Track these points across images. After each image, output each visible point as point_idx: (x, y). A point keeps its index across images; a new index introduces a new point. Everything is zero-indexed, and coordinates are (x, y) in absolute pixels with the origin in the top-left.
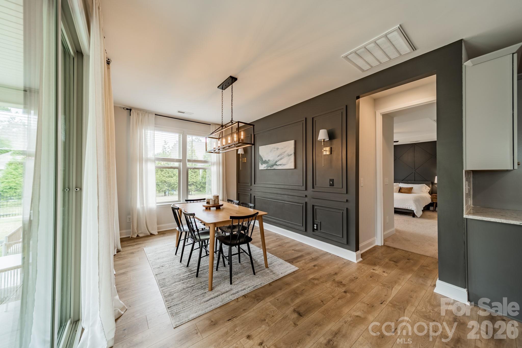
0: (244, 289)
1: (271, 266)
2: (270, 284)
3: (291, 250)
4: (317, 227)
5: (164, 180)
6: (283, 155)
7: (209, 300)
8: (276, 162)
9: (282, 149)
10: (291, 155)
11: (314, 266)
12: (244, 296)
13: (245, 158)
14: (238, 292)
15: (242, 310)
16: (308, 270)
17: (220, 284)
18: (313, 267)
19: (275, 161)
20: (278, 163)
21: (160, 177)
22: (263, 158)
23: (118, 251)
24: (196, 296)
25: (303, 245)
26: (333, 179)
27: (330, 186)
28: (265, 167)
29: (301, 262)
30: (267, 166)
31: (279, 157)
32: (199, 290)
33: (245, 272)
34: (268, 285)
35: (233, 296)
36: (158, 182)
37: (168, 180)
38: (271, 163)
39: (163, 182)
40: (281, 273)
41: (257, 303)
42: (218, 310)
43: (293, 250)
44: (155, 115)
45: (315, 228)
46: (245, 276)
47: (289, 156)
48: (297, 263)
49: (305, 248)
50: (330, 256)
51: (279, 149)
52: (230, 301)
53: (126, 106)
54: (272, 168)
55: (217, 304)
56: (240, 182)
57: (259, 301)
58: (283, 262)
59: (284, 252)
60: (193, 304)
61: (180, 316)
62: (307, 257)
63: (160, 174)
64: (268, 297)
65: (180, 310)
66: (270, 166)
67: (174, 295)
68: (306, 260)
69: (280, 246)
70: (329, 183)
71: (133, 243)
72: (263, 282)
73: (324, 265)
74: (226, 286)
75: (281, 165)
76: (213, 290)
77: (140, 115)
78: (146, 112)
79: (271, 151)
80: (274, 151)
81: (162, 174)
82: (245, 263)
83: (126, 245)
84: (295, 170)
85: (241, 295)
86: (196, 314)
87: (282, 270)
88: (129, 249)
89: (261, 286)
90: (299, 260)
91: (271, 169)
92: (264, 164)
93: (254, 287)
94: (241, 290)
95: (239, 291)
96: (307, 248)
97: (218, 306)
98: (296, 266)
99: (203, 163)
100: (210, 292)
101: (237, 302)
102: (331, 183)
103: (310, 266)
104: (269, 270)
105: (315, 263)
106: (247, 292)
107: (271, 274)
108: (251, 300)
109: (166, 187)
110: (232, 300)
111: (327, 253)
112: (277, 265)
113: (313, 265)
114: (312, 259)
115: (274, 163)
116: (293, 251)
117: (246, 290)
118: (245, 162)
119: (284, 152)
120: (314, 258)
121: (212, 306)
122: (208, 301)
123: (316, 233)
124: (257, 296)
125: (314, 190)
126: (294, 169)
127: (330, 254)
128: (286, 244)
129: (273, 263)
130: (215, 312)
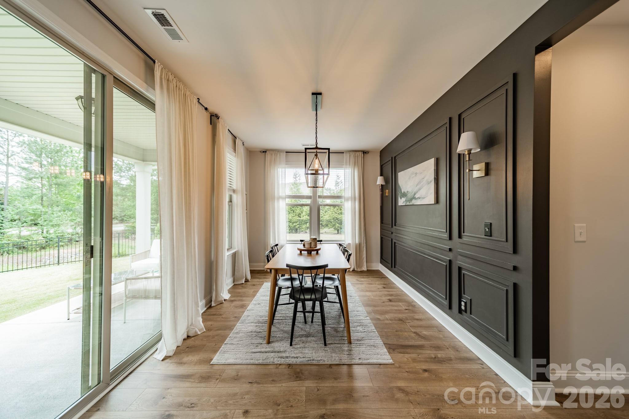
0: (297, 358)
1: (357, 343)
2: (331, 366)
3: (412, 331)
4: (466, 306)
5: (336, 217)
6: (423, 183)
7: (257, 353)
8: (415, 194)
9: (421, 173)
10: (431, 182)
11: (425, 371)
12: (289, 365)
13: (387, 190)
14: (287, 357)
15: (271, 379)
16: (407, 372)
17: (281, 340)
18: (421, 371)
19: (413, 193)
20: (417, 196)
21: (332, 214)
22: (402, 189)
23: (246, 280)
24: (251, 344)
25: (440, 331)
26: (491, 224)
27: (485, 236)
28: (404, 202)
29: (407, 356)
30: (406, 200)
31: (418, 187)
32: (260, 338)
33: (318, 338)
34: (328, 366)
35: (279, 359)
36: (330, 219)
37: (340, 217)
38: (410, 196)
39: (335, 219)
40: (360, 359)
41: (292, 380)
42: (253, 367)
43: (415, 333)
44: (286, 152)
45: (463, 308)
46: (314, 343)
47: (429, 184)
48: (400, 354)
49: (441, 336)
50: (479, 366)
51: (417, 175)
52: (271, 363)
53: (262, 149)
54: (411, 204)
55: (258, 360)
56: (383, 222)
57: (298, 379)
58: (378, 345)
59: (396, 331)
60: (242, 349)
61: (224, 356)
62: (429, 352)
63: (332, 211)
64: (312, 380)
65: (228, 350)
66: (408, 201)
67: (240, 334)
68: (419, 356)
69: (400, 320)
70: (484, 230)
71: (263, 276)
72: (325, 359)
73: (444, 377)
74: (284, 345)
75: (420, 198)
76: (270, 344)
77: (273, 155)
78: (278, 151)
79: (409, 179)
80: (412, 178)
81: (334, 211)
82: (330, 327)
83: (257, 277)
84: (437, 206)
85: (287, 362)
86: (236, 360)
87: (365, 355)
88: (256, 281)
89: (317, 362)
90: (408, 350)
91: (409, 204)
92: (402, 198)
93: (308, 360)
94: (292, 357)
95: (290, 357)
96: (444, 339)
97: (257, 362)
98: (392, 358)
99: (335, 198)
100: (266, 345)
101: (277, 368)
102: (487, 230)
103: (418, 367)
104: (348, 347)
105: (433, 367)
106: (296, 362)
107: (345, 353)
108: (290, 374)
109: (337, 224)
110: (274, 363)
111: (476, 360)
112: (367, 345)
113: (424, 367)
114: (435, 358)
115: (413, 196)
116: (413, 335)
117: (298, 359)
118: (387, 195)
119: (423, 179)
120: (438, 358)
121: (252, 359)
122: (255, 353)
123: (465, 316)
124: (301, 373)
125: (460, 240)
126: (435, 204)
127: (483, 363)
128: (412, 321)
129: (364, 341)
130: (249, 367)
